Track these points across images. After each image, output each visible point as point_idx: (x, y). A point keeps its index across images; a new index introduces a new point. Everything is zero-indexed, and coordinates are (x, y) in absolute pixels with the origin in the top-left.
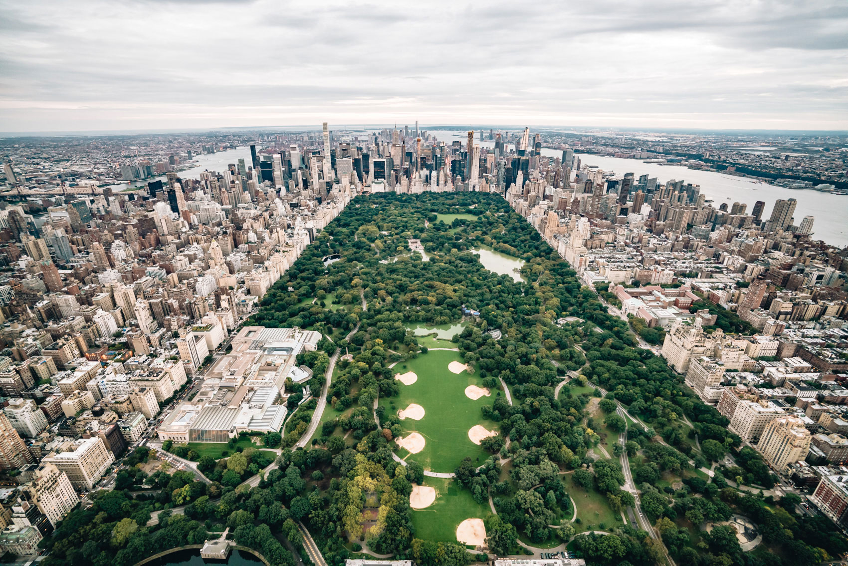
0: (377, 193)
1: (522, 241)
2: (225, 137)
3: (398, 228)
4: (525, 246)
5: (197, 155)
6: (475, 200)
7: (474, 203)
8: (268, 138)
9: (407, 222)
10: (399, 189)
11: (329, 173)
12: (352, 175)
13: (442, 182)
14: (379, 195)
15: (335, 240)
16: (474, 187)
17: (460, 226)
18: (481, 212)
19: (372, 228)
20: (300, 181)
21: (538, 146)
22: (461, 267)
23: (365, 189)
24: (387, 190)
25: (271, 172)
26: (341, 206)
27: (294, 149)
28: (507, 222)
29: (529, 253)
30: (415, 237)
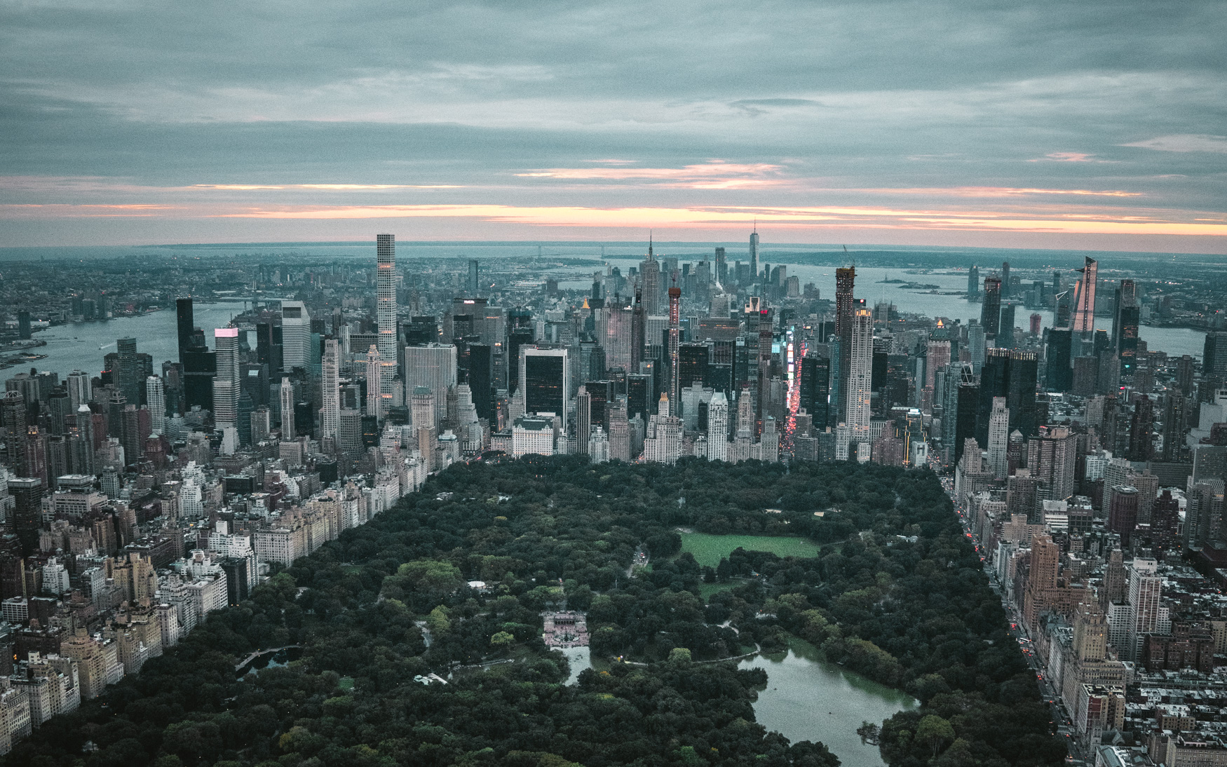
0: (527, 457)
1: (928, 634)
2: (156, 272)
3: (532, 571)
4: (932, 649)
5: (53, 324)
6: (840, 491)
7: (834, 500)
8: (283, 278)
9: (567, 553)
10: (601, 447)
11: (386, 390)
12: (452, 397)
13: (745, 430)
14: (533, 463)
15: (306, 602)
16: (853, 447)
17: (747, 574)
18: (842, 533)
19: (441, 568)
20: (287, 411)
21: (1128, 318)
22: (666, 709)
23: (496, 445)
24: (563, 448)
25: (208, 383)
26: (386, 494)
27: (294, 313)
28: (909, 568)
29: (935, 676)
30: (575, 604)
